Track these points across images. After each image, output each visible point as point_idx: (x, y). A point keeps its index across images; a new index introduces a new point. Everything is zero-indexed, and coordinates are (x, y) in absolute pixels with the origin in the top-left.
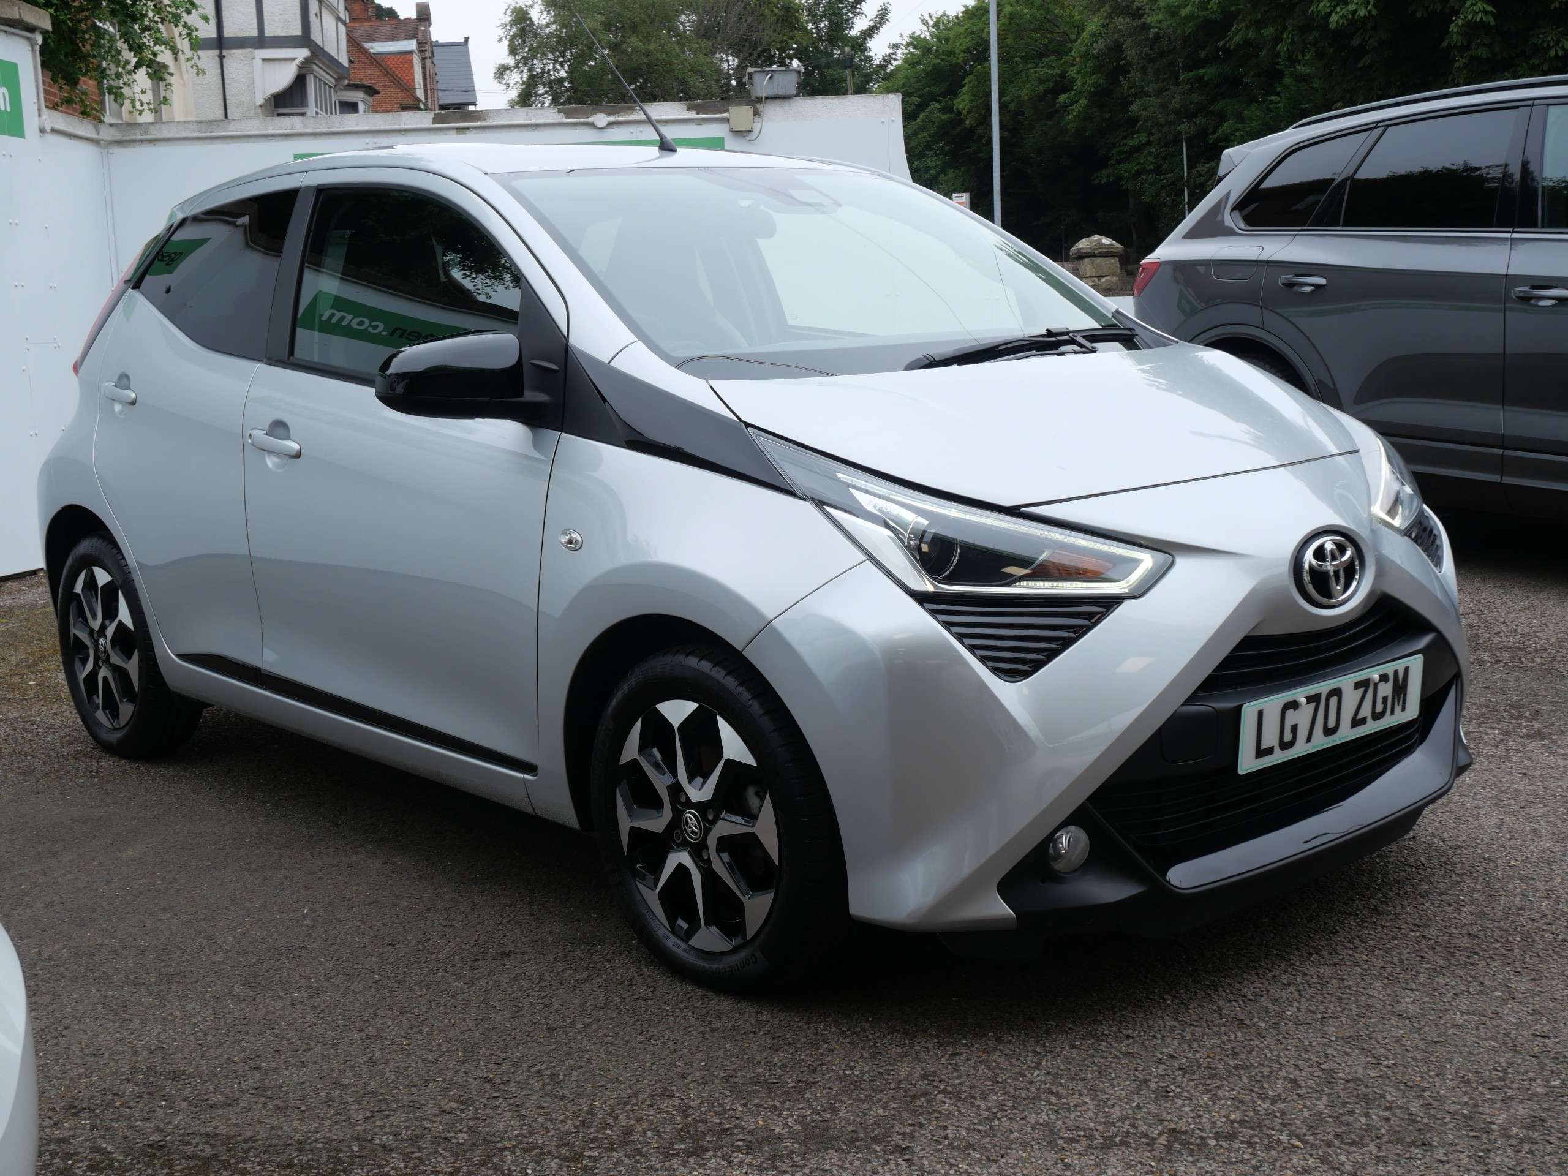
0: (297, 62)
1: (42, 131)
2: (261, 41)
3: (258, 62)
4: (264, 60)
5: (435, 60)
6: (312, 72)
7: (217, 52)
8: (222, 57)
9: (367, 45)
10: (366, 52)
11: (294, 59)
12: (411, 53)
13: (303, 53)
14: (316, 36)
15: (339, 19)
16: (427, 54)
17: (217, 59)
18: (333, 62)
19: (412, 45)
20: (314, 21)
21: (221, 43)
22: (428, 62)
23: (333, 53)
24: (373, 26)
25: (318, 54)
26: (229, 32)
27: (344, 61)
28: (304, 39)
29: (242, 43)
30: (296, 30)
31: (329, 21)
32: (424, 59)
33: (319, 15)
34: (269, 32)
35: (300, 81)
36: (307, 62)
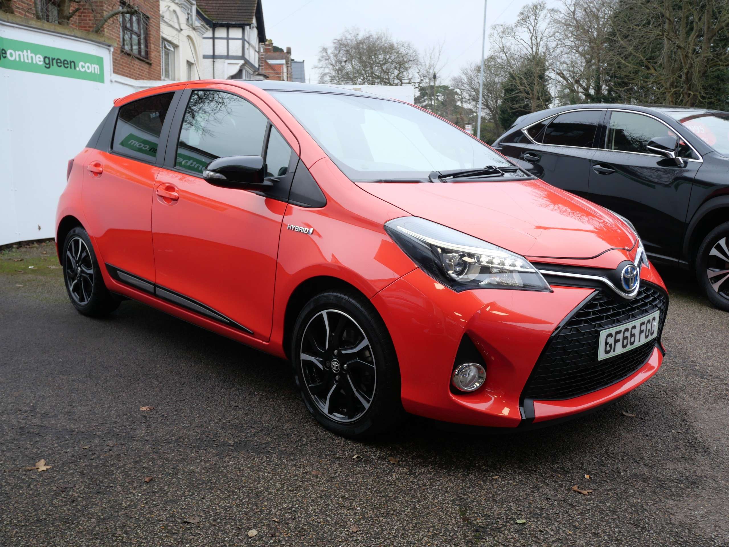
0: (240, 65)
1: (111, 81)
2: (228, 57)
3: (226, 64)
4: (229, 64)
5: (292, 67)
6: (245, 69)
7: (212, 60)
8: (214, 62)
9: (268, 61)
10: (267, 63)
11: (238, 64)
12: (283, 64)
13: (242, 62)
14: (247, 56)
15: (256, 51)
16: (289, 65)
17: (212, 62)
18: (252, 66)
19: (283, 61)
20: (246, 51)
21: (214, 57)
22: (289, 68)
23: (253, 62)
24: (272, 54)
25: (247, 62)
26: (217, 53)
27: (257, 65)
28: (243, 57)
29: (221, 57)
30: (240, 54)
31: (252, 51)
32: (287, 67)
33: (248, 49)
34: (231, 54)
35: (240, 71)
36: (243, 65)
